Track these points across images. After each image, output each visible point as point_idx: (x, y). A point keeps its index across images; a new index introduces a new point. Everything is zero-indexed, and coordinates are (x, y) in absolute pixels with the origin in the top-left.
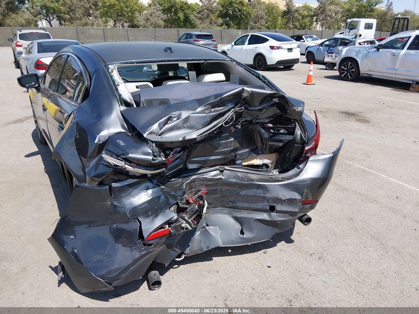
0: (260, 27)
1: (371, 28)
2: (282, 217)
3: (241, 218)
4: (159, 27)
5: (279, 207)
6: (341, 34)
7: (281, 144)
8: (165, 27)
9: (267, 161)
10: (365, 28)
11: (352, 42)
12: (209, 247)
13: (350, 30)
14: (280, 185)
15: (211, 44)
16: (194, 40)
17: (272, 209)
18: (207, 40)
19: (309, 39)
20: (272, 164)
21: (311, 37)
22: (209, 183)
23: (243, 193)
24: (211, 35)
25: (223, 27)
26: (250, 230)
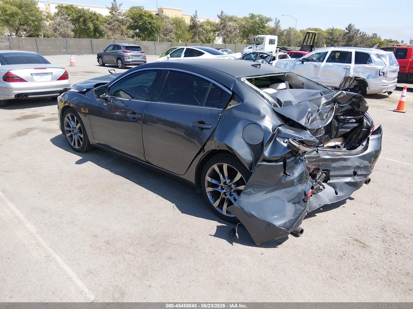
0: (170, 39)
1: (274, 44)
2: (361, 178)
3: (334, 183)
4: (68, 36)
5: (359, 173)
6: (249, 48)
7: (349, 130)
8: (75, 37)
9: (338, 143)
10: (269, 44)
11: (269, 55)
12: (320, 205)
13: (257, 45)
14: (358, 157)
15: (140, 56)
16: (124, 52)
17: (355, 174)
18: (136, 52)
19: (225, 53)
20: (342, 144)
21: (226, 51)
22: (314, 160)
23: (334, 165)
24: (139, 47)
25: (135, 38)
26: (341, 190)
